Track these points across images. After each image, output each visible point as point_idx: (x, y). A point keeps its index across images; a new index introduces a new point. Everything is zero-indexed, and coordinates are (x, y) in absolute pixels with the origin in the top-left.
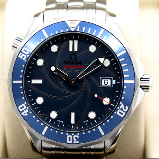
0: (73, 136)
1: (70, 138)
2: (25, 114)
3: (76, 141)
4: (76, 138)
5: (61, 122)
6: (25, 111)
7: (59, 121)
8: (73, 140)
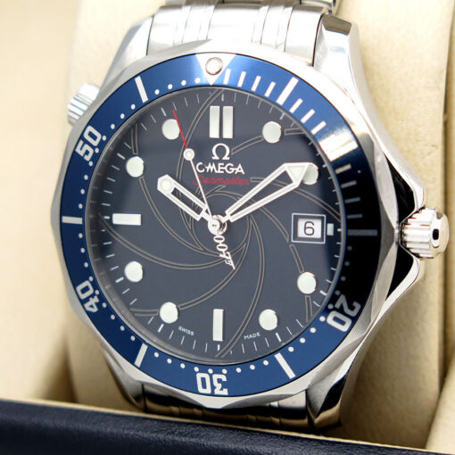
0: (211, 376)
1: (203, 380)
2: (92, 306)
3: (221, 389)
4: (219, 381)
5: (189, 332)
6: (91, 299)
7: (184, 330)
8: (213, 388)
